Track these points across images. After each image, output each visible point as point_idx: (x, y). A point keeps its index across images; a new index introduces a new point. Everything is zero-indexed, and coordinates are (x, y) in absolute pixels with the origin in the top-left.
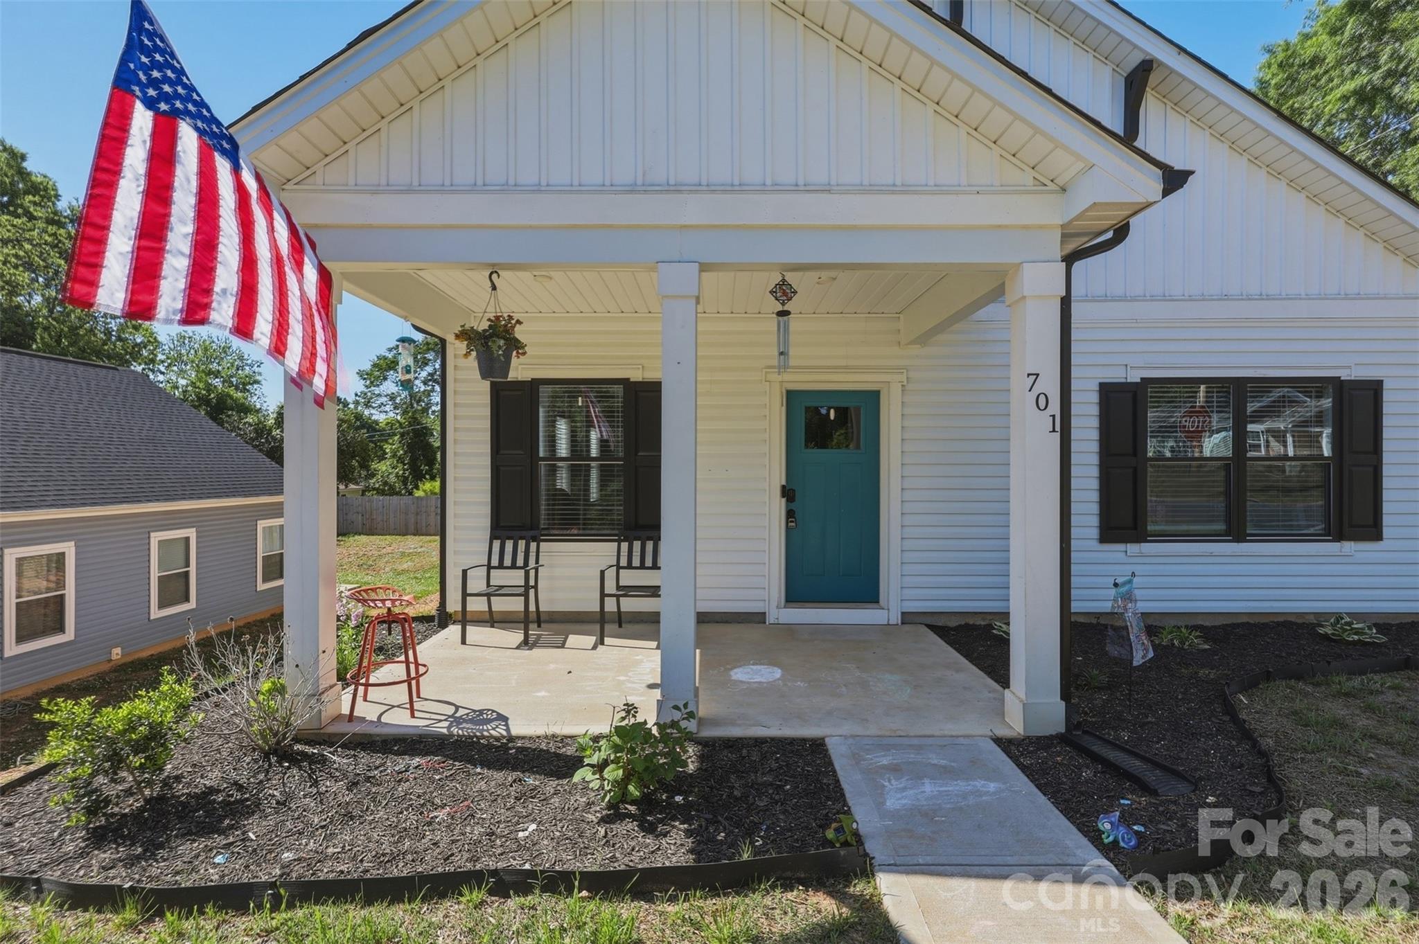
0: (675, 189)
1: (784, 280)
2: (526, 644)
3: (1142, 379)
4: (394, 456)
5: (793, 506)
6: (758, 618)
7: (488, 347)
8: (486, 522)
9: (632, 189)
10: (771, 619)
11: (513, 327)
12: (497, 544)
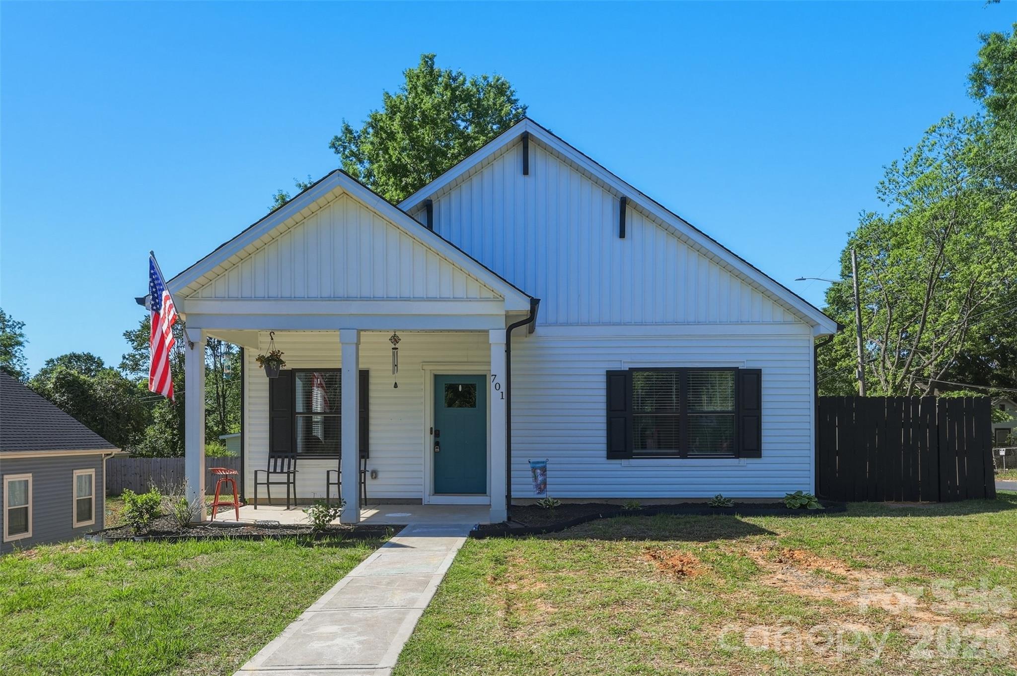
0: (348, 299)
1: (395, 335)
2: (288, 508)
3: (629, 368)
4: (164, 420)
5: (438, 439)
6: (417, 502)
7: (269, 365)
8: (267, 449)
9: (329, 299)
10: (425, 502)
11: (280, 355)
12: (272, 461)
